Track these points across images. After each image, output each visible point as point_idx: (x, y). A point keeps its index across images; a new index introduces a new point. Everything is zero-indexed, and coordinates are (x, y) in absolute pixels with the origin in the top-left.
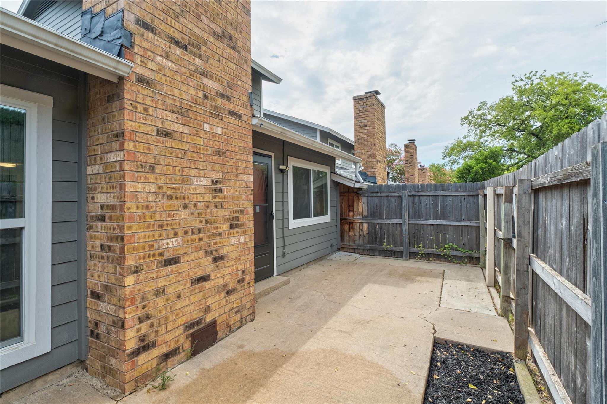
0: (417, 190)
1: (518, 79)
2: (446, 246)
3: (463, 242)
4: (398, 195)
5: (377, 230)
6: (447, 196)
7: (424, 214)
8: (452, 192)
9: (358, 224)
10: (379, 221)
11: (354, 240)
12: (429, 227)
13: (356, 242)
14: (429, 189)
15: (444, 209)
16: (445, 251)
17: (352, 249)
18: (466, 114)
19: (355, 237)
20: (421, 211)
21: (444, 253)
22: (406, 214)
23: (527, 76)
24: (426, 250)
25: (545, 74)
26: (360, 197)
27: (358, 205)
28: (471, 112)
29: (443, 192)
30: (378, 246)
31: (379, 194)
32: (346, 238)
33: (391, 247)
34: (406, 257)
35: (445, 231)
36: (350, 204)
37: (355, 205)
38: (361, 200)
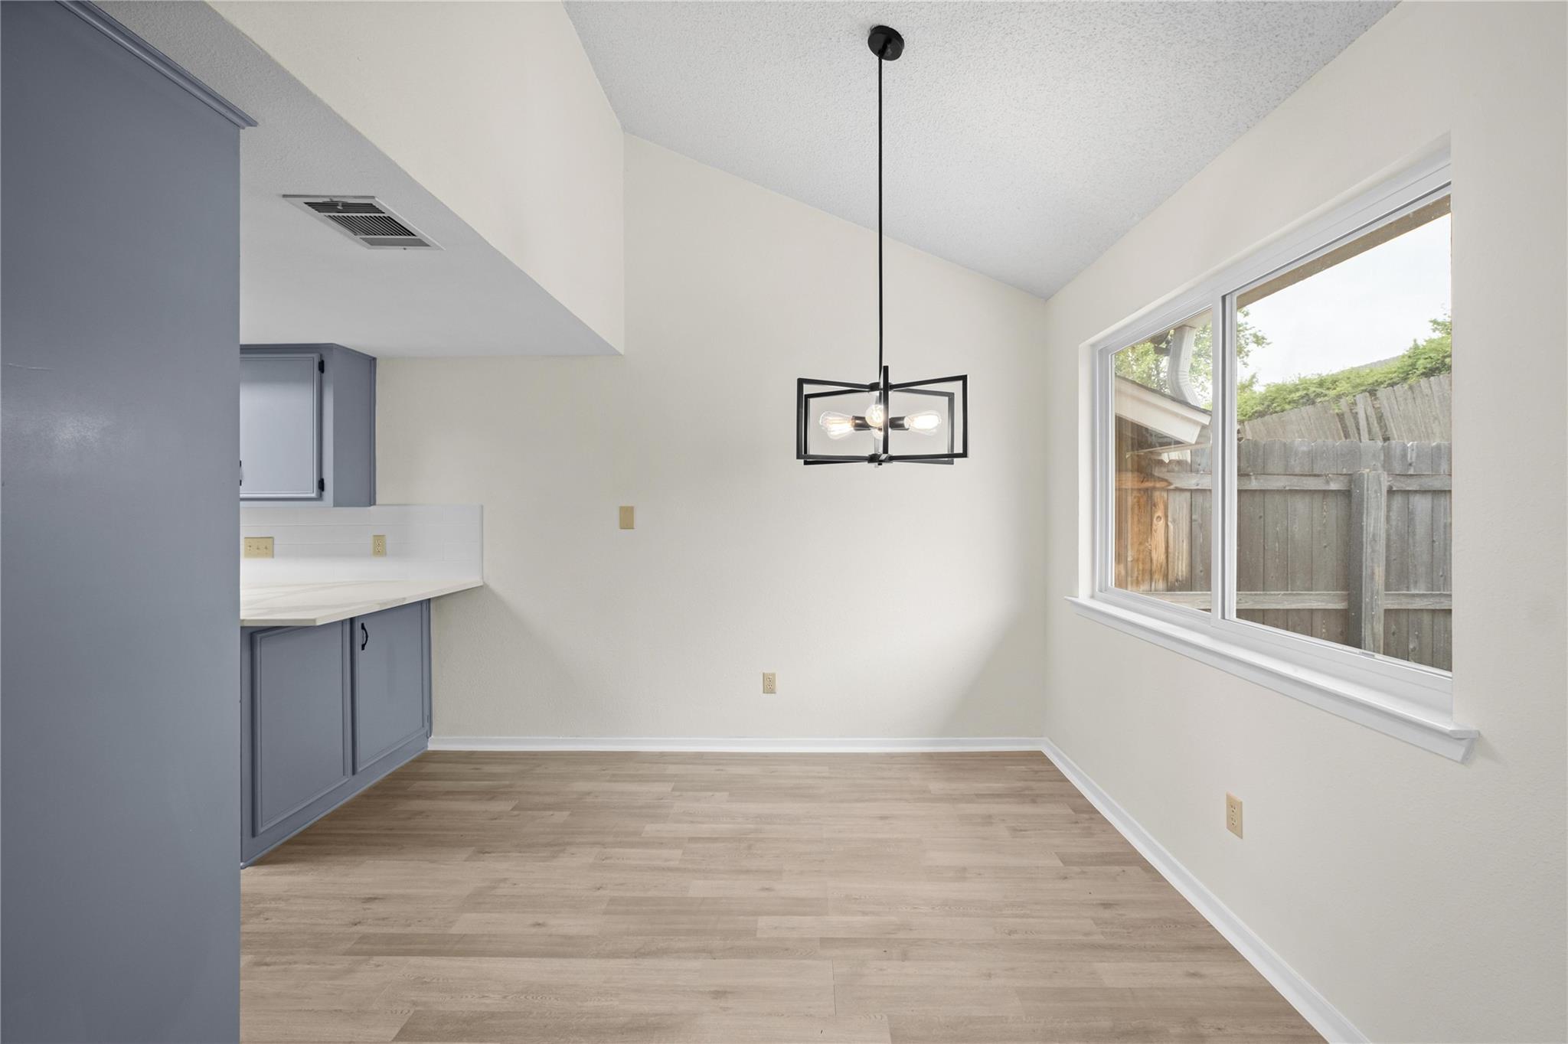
10: (1248, 599)
22: (1376, 572)
26: (1158, 495)
27: (1150, 529)
37: (1134, 529)
38: (1161, 506)
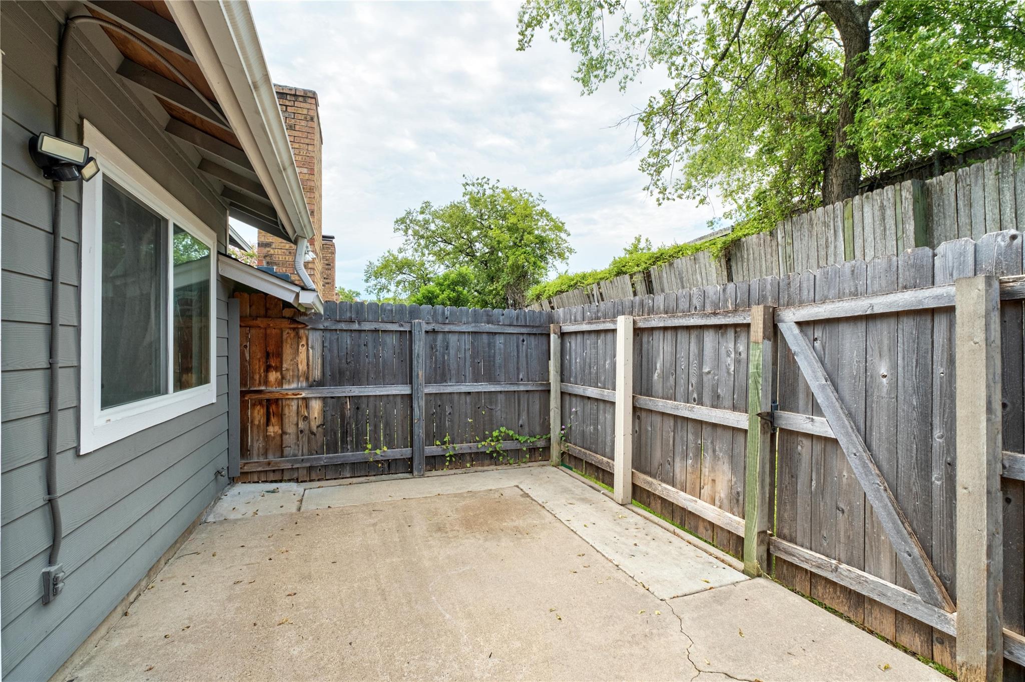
0: (440, 319)
1: (469, 182)
2: (495, 434)
3: (521, 422)
4: (402, 329)
5: (348, 413)
6: (496, 333)
7: (453, 372)
8: (506, 328)
9: (294, 405)
10: (356, 391)
11: (281, 448)
12: (463, 397)
13: (287, 451)
14: (464, 320)
15: (490, 361)
16: (493, 444)
17: (274, 471)
18: (403, 214)
19: (286, 437)
20: (448, 365)
21: (491, 449)
22: (420, 373)
23: (480, 181)
24: (457, 446)
25: (498, 185)
26: (302, 332)
27: (297, 352)
28: (409, 213)
29: (490, 325)
30: (350, 455)
31: (356, 326)
32: (256, 445)
33: (384, 452)
34: (419, 471)
35: (491, 403)
36: (271, 349)
37: (287, 352)
38: (305, 339)
